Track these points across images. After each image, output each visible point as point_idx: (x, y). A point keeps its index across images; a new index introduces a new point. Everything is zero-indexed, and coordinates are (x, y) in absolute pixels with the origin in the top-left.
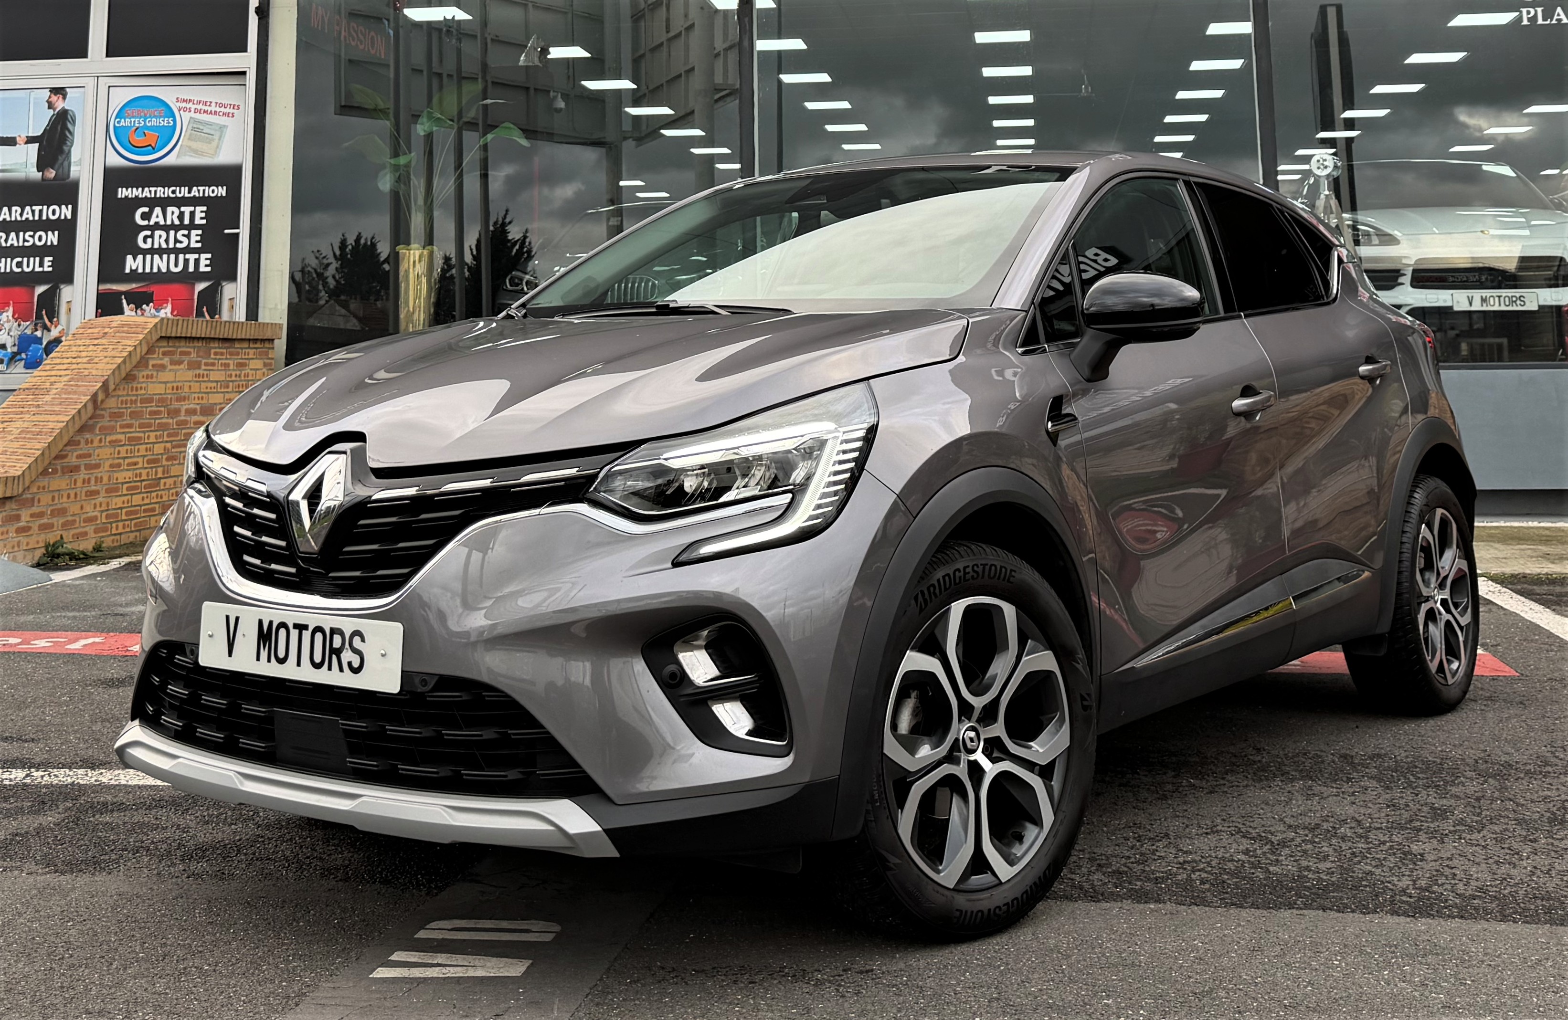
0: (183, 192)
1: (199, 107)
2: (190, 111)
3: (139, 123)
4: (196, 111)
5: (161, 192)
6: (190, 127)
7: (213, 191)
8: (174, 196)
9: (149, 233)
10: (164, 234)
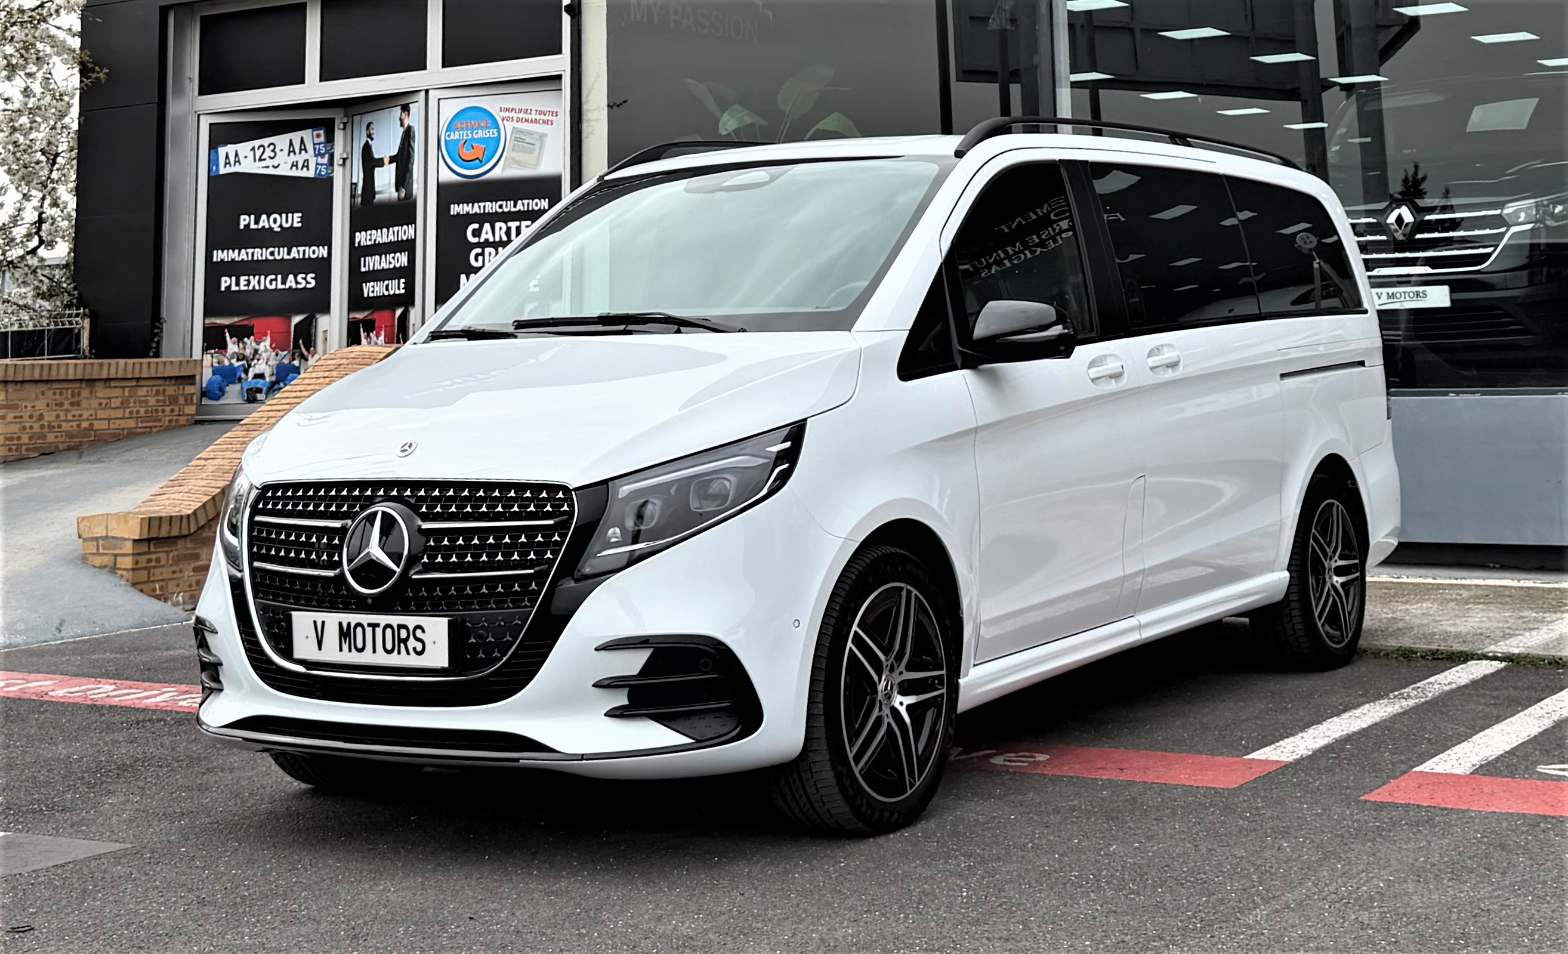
0: (509, 207)
1: (521, 115)
2: (513, 120)
3: (467, 136)
4: (518, 120)
5: (491, 207)
6: (513, 138)
7: (537, 204)
8: (500, 211)
9: (479, 250)
10: (493, 250)
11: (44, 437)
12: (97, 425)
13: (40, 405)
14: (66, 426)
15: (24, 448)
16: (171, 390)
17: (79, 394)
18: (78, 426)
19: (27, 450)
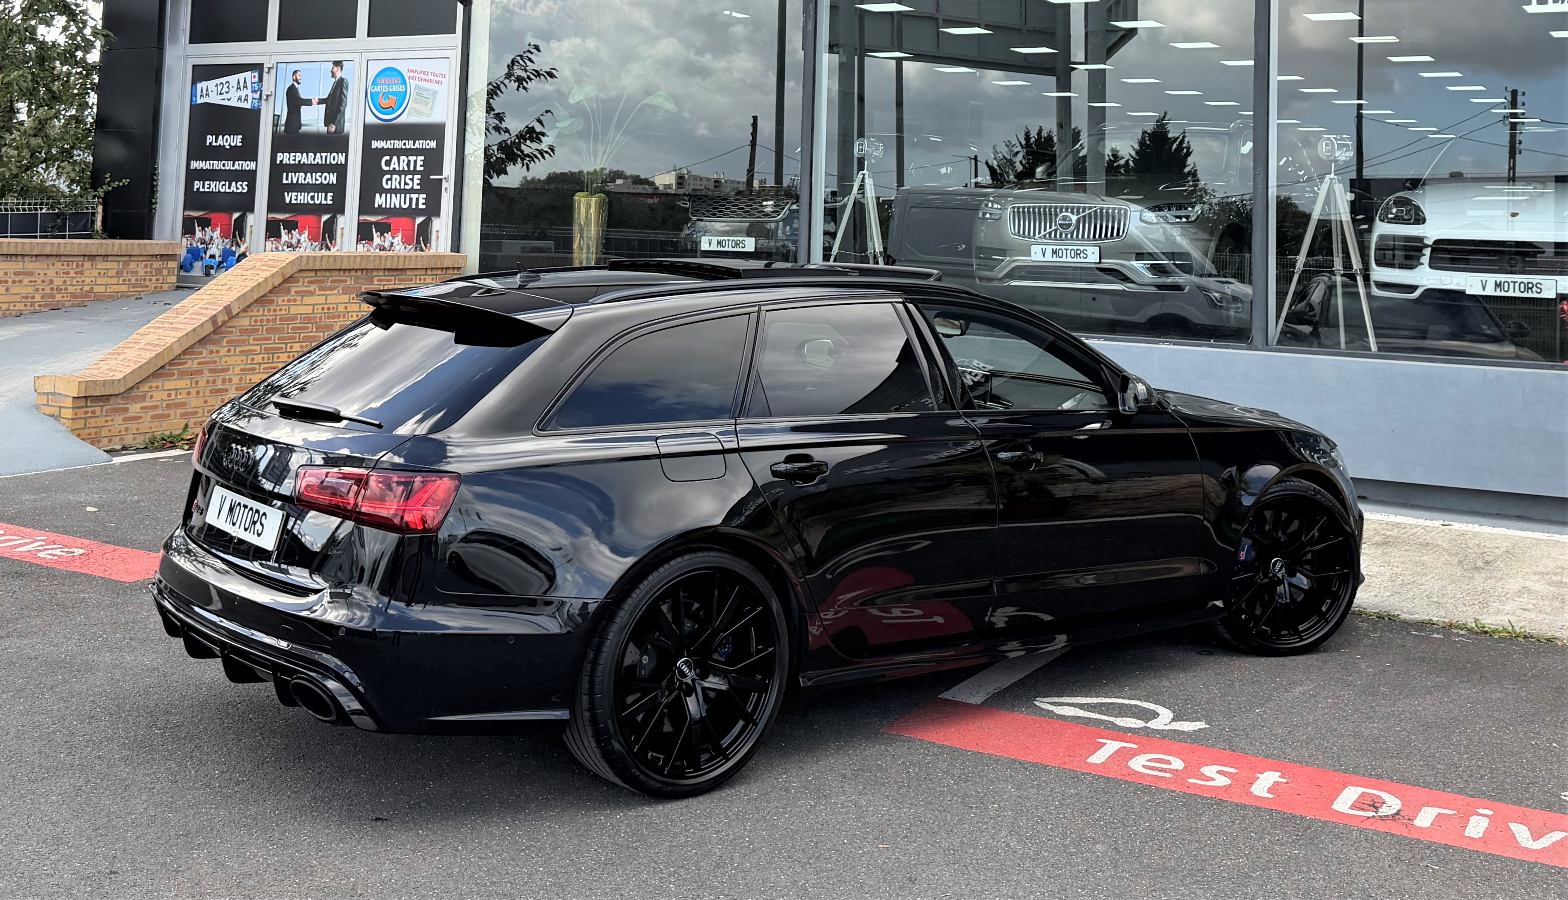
0: (410, 145)
1: (421, 76)
2: (416, 80)
3: (386, 89)
4: (419, 79)
5: (398, 144)
6: (416, 94)
7: (428, 144)
8: (404, 147)
9: (388, 176)
10: (397, 177)
11: (54, 297)
12: (97, 289)
13: (51, 273)
14: (71, 289)
15: (37, 304)
16: (157, 265)
17: (83, 265)
18: (81, 289)
19: (39, 306)
